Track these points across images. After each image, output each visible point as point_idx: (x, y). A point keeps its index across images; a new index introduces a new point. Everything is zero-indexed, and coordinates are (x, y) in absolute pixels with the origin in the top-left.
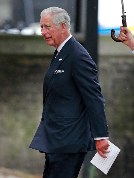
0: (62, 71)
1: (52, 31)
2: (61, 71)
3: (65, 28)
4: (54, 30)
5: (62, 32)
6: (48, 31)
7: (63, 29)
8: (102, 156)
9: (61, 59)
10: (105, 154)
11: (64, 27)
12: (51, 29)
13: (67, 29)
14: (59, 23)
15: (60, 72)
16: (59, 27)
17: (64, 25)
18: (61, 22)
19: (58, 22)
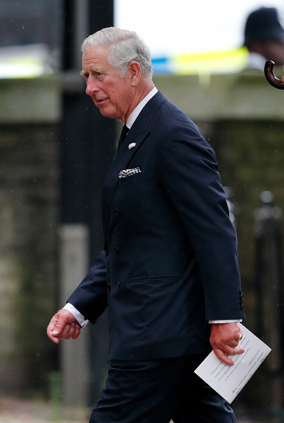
0: (135, 171)
1: (110, 84)
2: (133, 171)
3: (140, 74)
4: (115, 80)
5: (134, 84)
6: (100, 84)
7: (135, 77)
8: (222, 361)
9: (133, 145)
10: (230, 357)
11: (135, 72)
12: (107, 79)
13: (144, 75)
14: (125, 64)
15: (131, 172)
16: (124, 72)
17: (135, 68)
18: (129, 61)
19: (122, 62)
